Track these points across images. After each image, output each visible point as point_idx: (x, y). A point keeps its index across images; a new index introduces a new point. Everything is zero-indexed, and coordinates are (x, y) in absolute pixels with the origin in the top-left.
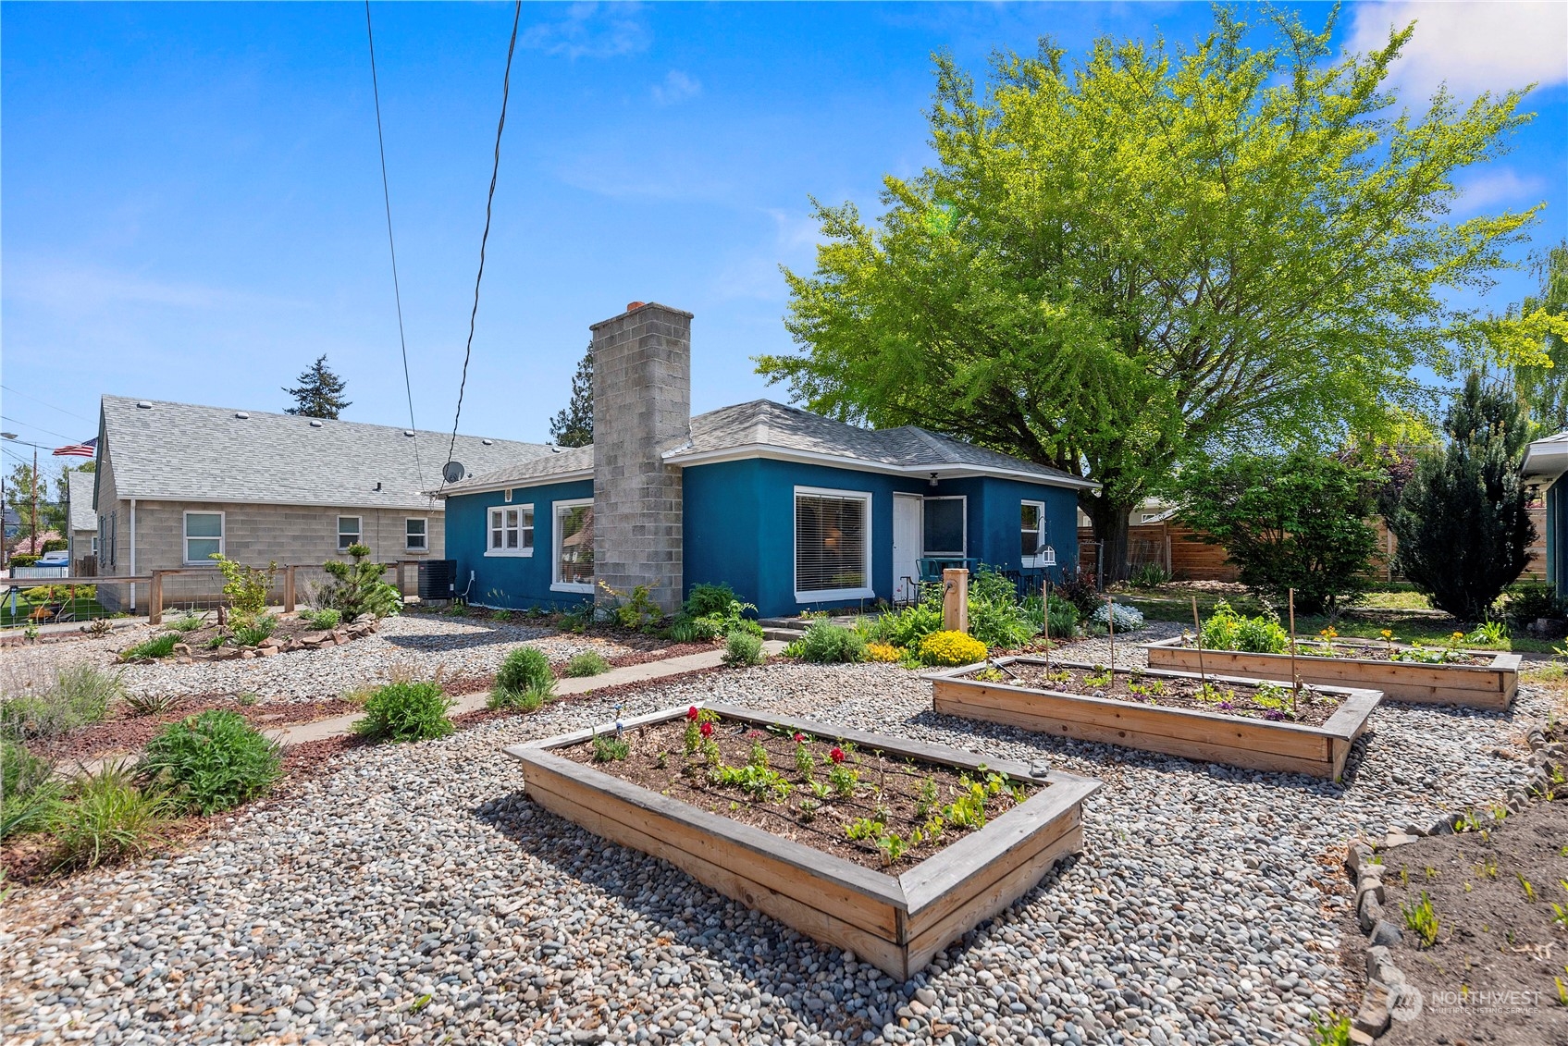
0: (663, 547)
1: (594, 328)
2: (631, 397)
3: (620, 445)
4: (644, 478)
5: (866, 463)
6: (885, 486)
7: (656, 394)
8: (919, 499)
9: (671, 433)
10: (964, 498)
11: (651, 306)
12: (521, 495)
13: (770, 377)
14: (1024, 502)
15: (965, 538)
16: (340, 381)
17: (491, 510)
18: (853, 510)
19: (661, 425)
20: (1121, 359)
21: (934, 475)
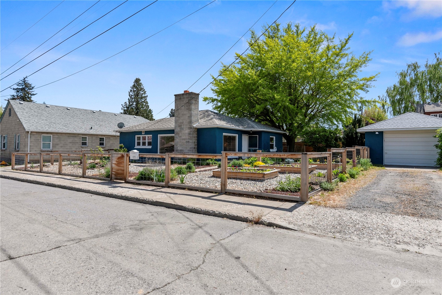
0: (193, 146)
1: (175, 95)
2: (186, 112)
3: (183, 123)
4: (189, 130)
5: (237, 128)
6: (241, 133)
7: (192, 112)
8: (247, 136)
9: (195, 120)
10: (258, 136)
11: (191, 92)
12: (147, 133)
13: (207, 102)
14: (271, 137)
15: (258, 145)
16: (33, 86)
17: (136, 136)
18: (234, 138)
19: (193, 119)
20: (291, 106)
21: (251, 130)
